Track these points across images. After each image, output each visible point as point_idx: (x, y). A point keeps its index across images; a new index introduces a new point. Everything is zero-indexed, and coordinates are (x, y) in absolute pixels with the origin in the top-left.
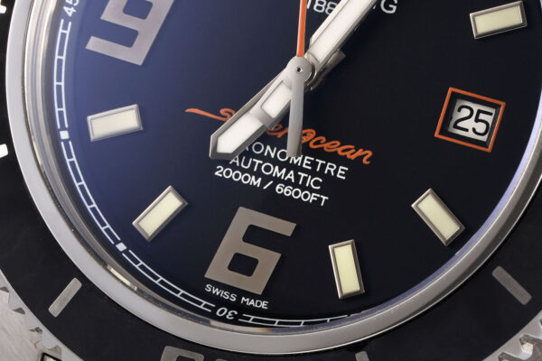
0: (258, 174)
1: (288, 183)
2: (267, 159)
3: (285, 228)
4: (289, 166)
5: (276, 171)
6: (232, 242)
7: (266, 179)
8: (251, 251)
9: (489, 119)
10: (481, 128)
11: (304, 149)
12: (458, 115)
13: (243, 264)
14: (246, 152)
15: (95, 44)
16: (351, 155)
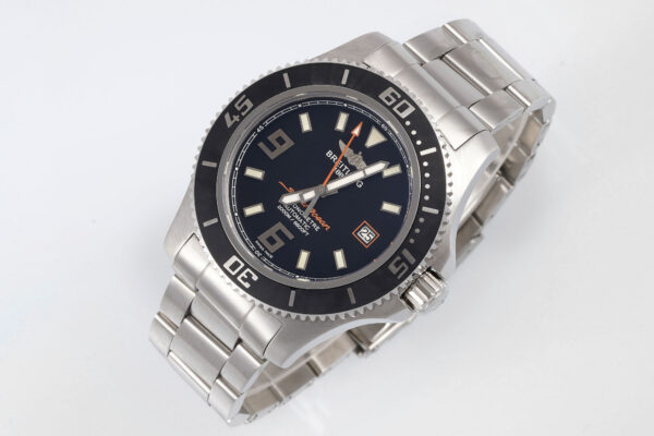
0: (291, 215)
1: (299, 222)
2: (296, 211)
3: (291, 236)
4: (302, 218)
5: (297, 217)
6: (272, 232)
7: (292, 217)
11: (310, 216)
12: (362, 230)
13: (271, 240)
14: (291, 206)
15: (261, 145)
16: (323, 224)
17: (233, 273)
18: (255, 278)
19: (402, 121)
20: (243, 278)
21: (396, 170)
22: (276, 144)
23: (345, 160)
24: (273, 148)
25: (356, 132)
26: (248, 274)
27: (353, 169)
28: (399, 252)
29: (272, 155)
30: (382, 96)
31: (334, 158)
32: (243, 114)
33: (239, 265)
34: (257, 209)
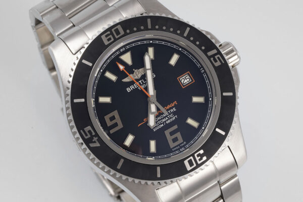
0: (161, 124)
1: (167, 120)
2: (160, 120)
3: (176, 127)
4: (165, 117)
5: (163, 120)
6: (170, 138)
7: (163, 123)
8: (174, 136)
9: (188, 77)
10: (188, 80)
12: (182, 82)
13: (175, 140)
14: (156, 122)
15: (112, 132)
16: (173, 105)
17: (195, 165)
18: (202, 152)
19: (126, 34)
20: (200, 160)
21: (151, 50)
22: (114, 122)
24: (116, 125)
26: (198, 156)
27: (144, 77)
28: (209, 58)
29: (120, 126)
30: (106, 43)
31: (132, 87)
32: (94, 134)
33: (191, 160)
34: (153, 144)
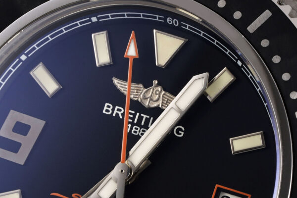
21: (225, 78)
22: (17, 138)
23: (137, 106)
25: (132, 51)
27: (156, 112)
29: (20, 158)
31: (118, 111)
